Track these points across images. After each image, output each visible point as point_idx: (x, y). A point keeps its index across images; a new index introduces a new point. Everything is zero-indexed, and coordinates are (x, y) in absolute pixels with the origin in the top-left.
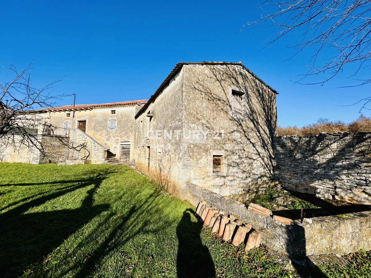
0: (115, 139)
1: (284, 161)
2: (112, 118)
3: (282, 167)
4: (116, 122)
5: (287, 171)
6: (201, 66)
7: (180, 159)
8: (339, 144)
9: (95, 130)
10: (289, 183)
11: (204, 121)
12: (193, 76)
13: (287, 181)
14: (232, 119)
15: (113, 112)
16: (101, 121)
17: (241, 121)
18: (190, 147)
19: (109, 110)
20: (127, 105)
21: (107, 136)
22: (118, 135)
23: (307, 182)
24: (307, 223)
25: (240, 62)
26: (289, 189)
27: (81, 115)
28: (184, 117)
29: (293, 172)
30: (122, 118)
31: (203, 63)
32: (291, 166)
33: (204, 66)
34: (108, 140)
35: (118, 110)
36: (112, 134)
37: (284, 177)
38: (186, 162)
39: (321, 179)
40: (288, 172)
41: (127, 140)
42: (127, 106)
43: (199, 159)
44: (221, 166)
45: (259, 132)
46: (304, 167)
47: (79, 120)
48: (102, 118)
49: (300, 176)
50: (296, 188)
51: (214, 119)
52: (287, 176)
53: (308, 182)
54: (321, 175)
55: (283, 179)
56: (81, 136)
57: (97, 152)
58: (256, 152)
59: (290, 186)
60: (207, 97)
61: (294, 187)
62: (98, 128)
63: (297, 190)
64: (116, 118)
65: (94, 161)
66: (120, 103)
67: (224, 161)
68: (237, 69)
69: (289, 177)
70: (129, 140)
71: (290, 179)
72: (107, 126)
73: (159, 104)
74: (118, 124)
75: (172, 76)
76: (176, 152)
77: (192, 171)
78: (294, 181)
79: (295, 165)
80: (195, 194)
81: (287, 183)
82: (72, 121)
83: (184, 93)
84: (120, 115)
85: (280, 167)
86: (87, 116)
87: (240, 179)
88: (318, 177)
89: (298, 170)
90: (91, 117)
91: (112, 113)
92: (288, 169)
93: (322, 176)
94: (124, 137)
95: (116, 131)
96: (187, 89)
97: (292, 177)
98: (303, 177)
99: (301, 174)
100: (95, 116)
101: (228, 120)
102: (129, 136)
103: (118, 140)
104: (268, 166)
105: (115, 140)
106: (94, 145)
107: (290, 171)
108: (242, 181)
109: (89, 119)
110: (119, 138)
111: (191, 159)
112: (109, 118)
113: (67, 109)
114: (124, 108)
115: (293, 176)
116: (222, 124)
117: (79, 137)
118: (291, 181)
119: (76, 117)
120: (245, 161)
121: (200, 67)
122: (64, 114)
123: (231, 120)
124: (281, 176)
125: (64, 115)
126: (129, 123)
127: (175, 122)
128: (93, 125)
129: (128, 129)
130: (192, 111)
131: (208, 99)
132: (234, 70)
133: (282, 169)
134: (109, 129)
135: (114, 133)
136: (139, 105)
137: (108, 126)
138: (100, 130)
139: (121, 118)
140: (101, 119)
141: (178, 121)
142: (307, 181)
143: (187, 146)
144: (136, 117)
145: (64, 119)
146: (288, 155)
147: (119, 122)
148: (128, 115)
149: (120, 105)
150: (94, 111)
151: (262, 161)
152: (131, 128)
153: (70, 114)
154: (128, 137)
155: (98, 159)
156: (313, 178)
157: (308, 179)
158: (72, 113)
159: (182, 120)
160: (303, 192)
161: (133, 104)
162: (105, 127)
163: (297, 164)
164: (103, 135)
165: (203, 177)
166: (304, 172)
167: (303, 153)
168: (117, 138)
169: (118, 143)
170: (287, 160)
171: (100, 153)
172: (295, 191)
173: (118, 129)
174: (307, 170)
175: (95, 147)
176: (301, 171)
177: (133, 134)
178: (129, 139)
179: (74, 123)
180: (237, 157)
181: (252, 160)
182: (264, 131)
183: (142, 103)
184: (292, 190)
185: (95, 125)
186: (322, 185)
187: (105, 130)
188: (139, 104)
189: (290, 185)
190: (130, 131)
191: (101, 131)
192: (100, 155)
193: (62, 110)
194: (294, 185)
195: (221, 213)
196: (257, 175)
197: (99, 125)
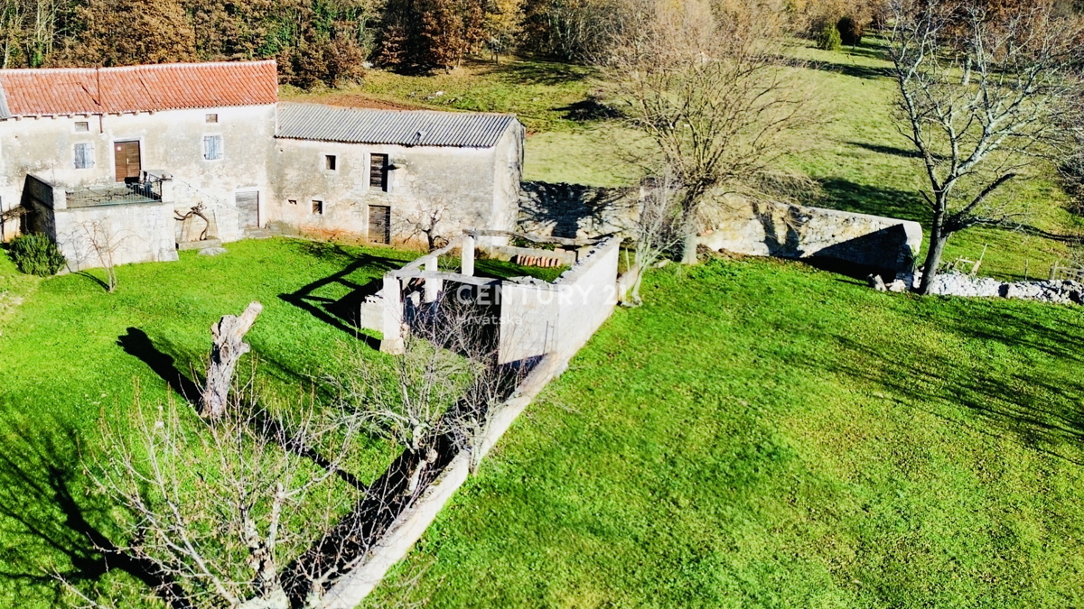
0: (222, 181)
2: (210, 134)
4: (221, 142)
15: (213, 118)
19: (199, 115)
21: (202, 177)
22: (229, 173)
27: (123, 126)
30: (235, 134)
34: (204, 184)
35: (225, 113)
36: (213, 170)
41: (250, 181)
48: (184, 135)
64: (220, 133)
65: (221, 238)
70: (255, 182)
72: (199, 153)
74: (226, 147)
84: (230, 127)
86: (141, 129)
90: (153, 132)
91: (210, 122)
94: (244, 176)
100: (164, 129)
102: (254, 173)
103: (230, 182)
105: (224, 184)
109: (147, 136)
110: (232, 179)
112: (204, 134)
126: (253, 146)
134: (203, 160)
135: (218, 168)
137: (202, 152)
139: (231, 133)
147: (229, 143)
148: (249, 126)
152: (257, 157)
154: (253, 176)
155: (229, 233)
162: (192, 155)
164: (190, 174)
168: (228, 179)
169: (232, 189)
173: (227, 158)
177: (263, 168)
178: (255, 178)
185: (166, 152)
187: (197, 162)
190: (257, 163)
191: (185, 165)
197: (177, 151)
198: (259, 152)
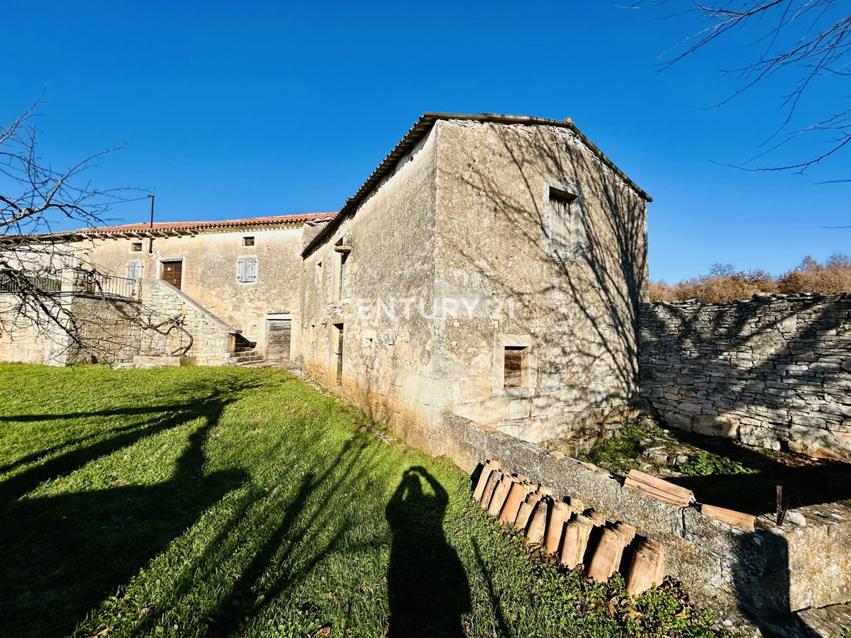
0: (253, 306)
1: (665, 360)
2: (245, 256)
3: (659, 375)
4: (257, 264)
5: (672, 384)
6: (478, 125)
7: (426, 355)
8: (802, 321)
9: (206, 285)
10: (675, 413)
11: (483, 264)
12: (458, 148)
13: (672, 408)
14: (549, 260)
15: (250, 241)
16: (220, 263)
17: (567, 263)
18: (453, 326)
19: (237, 237)
20: (282, 225)
22: (261, 298)
23: (719, 410)
24: (795, 525)
25: (569, 120)
26: (676, 425)
27: (169, 247)
28: (437, 250)
29: (686, 387)
30: (271, 257)
31: (484, 117)
32: (683, 372)
33: (486, 125)
34: (236, 308)
35: (261, 235)
36: (246, 294)
37: (664, 397)
38: (442, 363)
39: (756, 402)
40: (673, 386)
41: (283, 308)
42: (283, 228)
43: (474, 356)
44: (523, 372)
45: (606, 290)
46: (714, 374)
47: (165, 259)
48: (221, 256)
49: (704, 395)
50: (692, 423)
51: (507, 258)
52: (672, 396)
53: (723, 410)
54: (756, 394)
55: (660, 403)
56: (171, 299)
57: (211, 336)
58: (599, 340)
59: (677, 418)
60: (492, 205)
61: (688, 421)
62: (211, 280)
63: (694, 429)
64: (256, 256)
65: (204, 359)
66: (265, 219)
67: (529, 362)
68: (560, 136)
69: (676, 398)
70: (288, 309)
71: (679, 402)
72: (233, 275)
73: (367, 221)
74: (260, 270)
75: (406, 150)
76: (417, 339)
77: (456, 386)
78: (688, 407)
79: (691, 370)
80: (468, 442)
81: (670, 413)
82: (146, 262)
83: (438, 191)
84: (265, 249)
85: (654, 374)
86: (184, 250)
87: (562, 404)
88: (749, 399)
89: (699, 382)
90: (194, 253)
91: (247, 245)
92: (674, 380)
93: (758, 397)
94: (276, 301)
95: (256, 286)
96: (445, 180)
97: (684, 397)
98: (711, 398)
99: (705, 392)
100: (204, 250)
101: (541, 262)
102: (287, 300)
103: (261, 308)
104: (625, 372)
105: (255, 308)
106: (202, 320)
107: (679, 384)
108: (567, 409)
109: (188, 257)
110: (263, 305)
111: (453, 356)
112: (240, 257)
113: (133, 232)
114: (275, 231)
115: (686, 396)
116: (525, 270)
117: (165, 301)
118: (681, 406)
119: (158, 252)
120: (577, 361)
121: (475, 127)
122: (126, 244)
123: (546, 261)
124: (655, 396)
125: (127, 248)
126: (289, 269)
127: (413, 265)
128: (200, 271)
129: (285, 282)
130: (456, 238)
131: (495, 210)
132: (554, 138)
133: (660, 379)
134: (238, 283)
135: (251, 292)
136: (312, 225)
137: (237, 275)
138: (216, 284)
139: (268, 255)
140: (218, 258)
141: (420, 263)
142: (720, 407)
143: (444, 324)
144: (306, 254)
145: (128, 256)
146: (675, 346)
147: (264, 266)
148: (286, 250)
149: (267, 224)
150: (201, 238)
151: (611, 361)
152: (292, 281)
153: (140, 244)
154: (286, 302)
155: (213, 354)
156: (734, 401)
157: (722, 404)
158: (145, 242)
159: (433, 260)
160: (710, 432)
161: (298, 223)
162: (228, 278)
163: (695, 367)
164: (224, 297)
165: (481, 399)
166: (714, 386)
167: (713, 341)
168: (259, 304)
169: (262, 315)
170: (671, 359)
171: (218, 340)
172: (690, 430)
173: (260, 282)
174: (722, 381)
175: (205, 326)
176: (707, 385)
177: (297, 294)
178: (287, 305)
179: (151, 267)
180: (558, 351)
181: (591, 359)
182: (617, 289)
183: (319, 220)
184: (683, 429)
185: (204, 273)
186: (757, 417)
187: (230, 284)
188: (312, 222)
189: (677, 415)
190: (291, 288)
191: (219, 286)
192: (218, 344)
193: (122, 234)
194: (688, 416)
195: (545, 491)
196: (599, 393)
197: (213, 272)
198: (294, 277)
